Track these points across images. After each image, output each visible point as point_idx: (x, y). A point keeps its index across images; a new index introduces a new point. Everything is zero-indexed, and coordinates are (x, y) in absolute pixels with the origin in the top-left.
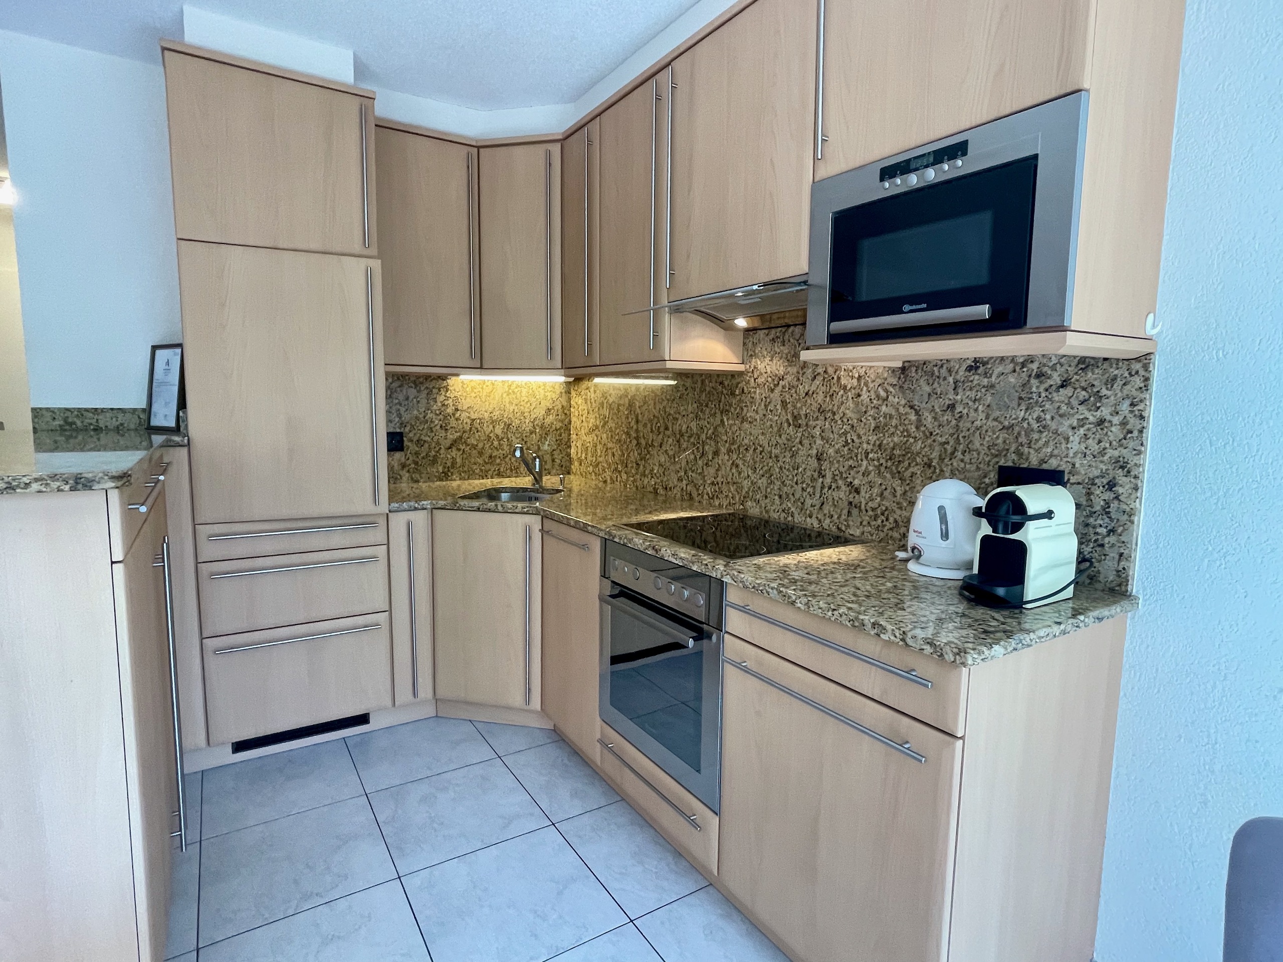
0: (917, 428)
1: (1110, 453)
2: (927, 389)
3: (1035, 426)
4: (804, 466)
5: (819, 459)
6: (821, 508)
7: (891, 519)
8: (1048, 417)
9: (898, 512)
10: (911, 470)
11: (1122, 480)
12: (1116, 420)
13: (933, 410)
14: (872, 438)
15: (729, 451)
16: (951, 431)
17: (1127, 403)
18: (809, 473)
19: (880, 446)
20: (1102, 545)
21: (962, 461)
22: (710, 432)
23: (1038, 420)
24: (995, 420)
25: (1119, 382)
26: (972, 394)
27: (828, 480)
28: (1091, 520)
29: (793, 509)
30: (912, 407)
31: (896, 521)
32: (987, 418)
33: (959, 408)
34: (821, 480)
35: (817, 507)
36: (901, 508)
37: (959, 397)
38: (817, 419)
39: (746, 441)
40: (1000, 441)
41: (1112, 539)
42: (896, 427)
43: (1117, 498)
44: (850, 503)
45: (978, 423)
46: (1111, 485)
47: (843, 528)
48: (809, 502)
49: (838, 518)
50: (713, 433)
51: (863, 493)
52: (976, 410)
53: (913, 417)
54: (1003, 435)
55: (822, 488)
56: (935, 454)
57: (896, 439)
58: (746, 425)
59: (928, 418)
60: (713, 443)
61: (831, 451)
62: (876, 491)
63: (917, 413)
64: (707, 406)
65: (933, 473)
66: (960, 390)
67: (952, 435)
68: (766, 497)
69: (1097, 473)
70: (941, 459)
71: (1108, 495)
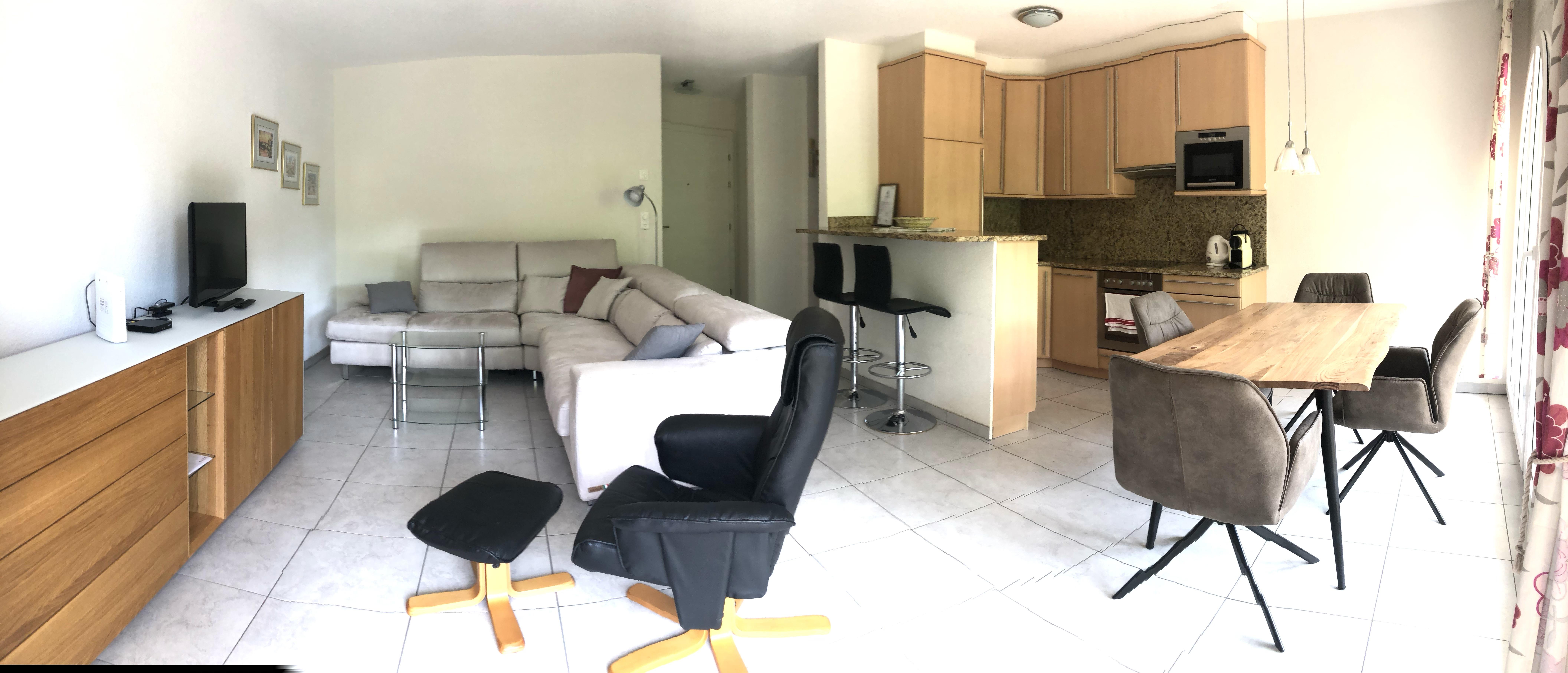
0: (1204, 219)
1: (1259, 224)
2: (1206, 205)
3: (1240, 217)
4: (1161, 237)
5: (1168, 233)
6: (1169, 253)
7: (1197, 253)
8: (1243, 214)
9: (1199, 250)
10: (1203, 234)
11: (1262, 232)
12: (1259, 214)
13: (1209, 212)
14: (1189, 223)
15: (1128, 234)
16: (1216, 220)
17: (1261, 209)
18: (1163, 239)
19: (1192, 226)
20: (1259, 252)
21: (1219, 230)
22: (1118, 226)
23: (1241, 215)
24: (1229, 215)
25: (1259, 203)
26: (1221, 206)
27: (1172, 241)
28: (1256, 245)
29: (1157, 255)
30: (1202, 211)
31: (1199, 254)
32: (1226, 215)
33: (1217, 212)
34: (1169, 242)
35: (1168, 252)
36: (1200, 249)
37: (1217, 208)
38: (1166, 217)
39: (1137, 229)
40: (1231, 222)
41: (1261, 250)
42: (1197, 219)
43: (1261, 237)
44: (1181, 249)
45: (1224, 217)
46: (1260, 233)
47: (1179, 260)
48: (1164, 251)
49: (1177, 256)
50: (1120, 226)
51: (1186, 244)
52: (1223, 212)
53: (1202, 215)
54: (1232, 220)
55: (1170, 245)
56: (1211, 228)
57: (1197, 223)
58: (1137, 221)
59: (1207, 215)
60: (1120, 231)
61: (1173, 229)
62: (1191, 243)
63: (1204, 213)
64: (1116, 214)
65: (1210, 235)
66: (1217, 206)
67: (1216, 221)
68: (1144, 252)
69: (1256, 230)
70: (1213, 229)
71: (1259, 237)
